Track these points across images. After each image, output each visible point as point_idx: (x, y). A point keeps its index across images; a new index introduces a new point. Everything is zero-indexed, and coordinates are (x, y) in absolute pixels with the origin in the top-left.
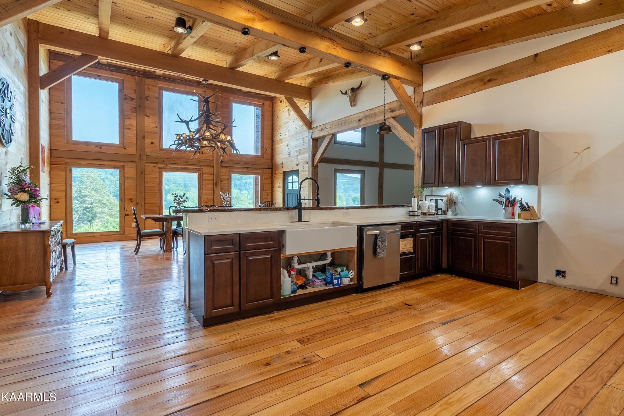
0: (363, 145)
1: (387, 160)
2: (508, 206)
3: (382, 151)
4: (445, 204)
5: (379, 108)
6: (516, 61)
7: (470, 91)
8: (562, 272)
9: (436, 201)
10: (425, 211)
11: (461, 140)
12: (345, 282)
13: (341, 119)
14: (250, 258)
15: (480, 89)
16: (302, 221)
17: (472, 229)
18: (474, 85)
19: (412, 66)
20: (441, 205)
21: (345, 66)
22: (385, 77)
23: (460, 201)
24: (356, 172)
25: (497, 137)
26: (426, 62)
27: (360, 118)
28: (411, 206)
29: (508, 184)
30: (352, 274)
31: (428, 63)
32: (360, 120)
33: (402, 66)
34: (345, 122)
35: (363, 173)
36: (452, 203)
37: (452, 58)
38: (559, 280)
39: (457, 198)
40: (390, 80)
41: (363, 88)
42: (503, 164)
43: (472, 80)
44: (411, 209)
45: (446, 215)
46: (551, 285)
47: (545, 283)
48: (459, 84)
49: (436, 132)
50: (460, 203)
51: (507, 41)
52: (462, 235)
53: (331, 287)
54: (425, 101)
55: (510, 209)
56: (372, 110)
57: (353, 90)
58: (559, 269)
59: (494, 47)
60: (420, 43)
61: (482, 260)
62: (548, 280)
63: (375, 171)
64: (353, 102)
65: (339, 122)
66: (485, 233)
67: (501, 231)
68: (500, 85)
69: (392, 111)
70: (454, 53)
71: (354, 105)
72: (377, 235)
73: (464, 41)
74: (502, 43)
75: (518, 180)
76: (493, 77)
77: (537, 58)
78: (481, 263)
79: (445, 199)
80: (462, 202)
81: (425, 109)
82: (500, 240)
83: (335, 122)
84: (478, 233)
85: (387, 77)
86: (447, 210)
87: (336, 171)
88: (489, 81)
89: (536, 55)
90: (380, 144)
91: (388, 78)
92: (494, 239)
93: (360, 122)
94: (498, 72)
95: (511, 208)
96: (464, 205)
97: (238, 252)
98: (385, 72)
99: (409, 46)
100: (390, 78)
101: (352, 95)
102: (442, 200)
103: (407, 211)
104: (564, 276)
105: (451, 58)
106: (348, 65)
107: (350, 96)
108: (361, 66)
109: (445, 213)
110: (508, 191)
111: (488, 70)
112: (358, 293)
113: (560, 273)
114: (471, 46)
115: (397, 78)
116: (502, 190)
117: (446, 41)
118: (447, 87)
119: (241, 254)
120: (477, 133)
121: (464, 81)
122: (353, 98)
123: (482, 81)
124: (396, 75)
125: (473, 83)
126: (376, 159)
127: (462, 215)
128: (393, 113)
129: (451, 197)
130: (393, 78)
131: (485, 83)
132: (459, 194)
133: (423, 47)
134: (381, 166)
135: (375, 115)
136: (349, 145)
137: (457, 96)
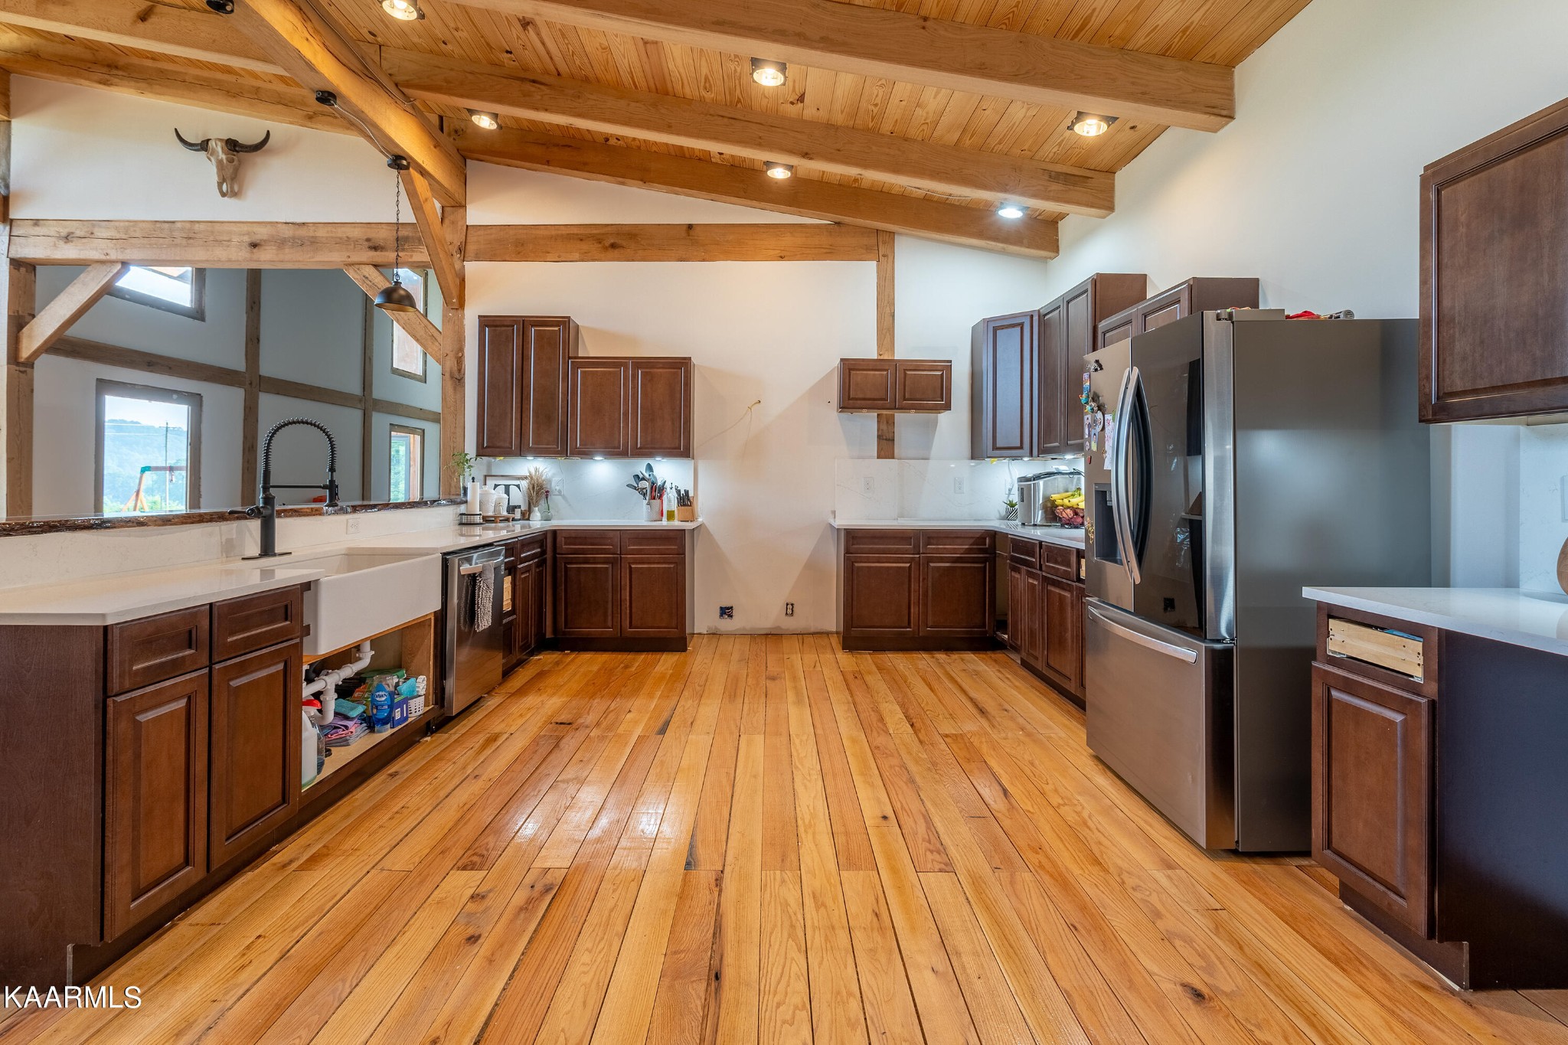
0: (198, 314)
1: (268, 367)
2: (654, 499)
3: (253, 341)
4: (524, 496)
5: (330, 228)
6: (659, 225)
7: (577, 256)
8: (728, 608)
9: (507, 488)
10: (491, 514)
11: (569, 358)
12: (413, 711)
13: (173, 222)
14: (234, 683)
15: (596, 258)
16: (275, 555)
17: (607, 545)
18: (585, 246)
19: (450, 155)
20: (518, 497)
21: (318, 99)
22: (399, 161)
23: (558, 488)
24: (175, 396)
25: (641, 363)
26: (476, 156)
27: (256, 239)
28: (466, 502)
29: (650, 455)
30: (421, 684)
31: (481, 161)
32: (254, 245)
33: (435, 147)
34: (191, 235)
35: (196, 401)
36: (539, 492)
37: (539, 171)
38: (726, 625)
39: (550, 481)
40: (409, 174)
41: (271, 152)
42: (650, 417)
43: (581, 234)
44: (462, 509)
45: (528, 519)
46: (715, 635)
47: (705, 632)
48: (553, 233)
49: (513, 329)
50: (557, 493)
51: (649, 182)
52: (586, 561)
53: (387, 732)
54: (471, 248)
55: (657, 502)
56: (305, 228)
57: (232, 145)
58: (724, 605)
59: (623, 184)
60: (495, 116)
61: (626, 608)
62: (709, 628)
63: (235, 396)
64: (231, 182)
65: (162, 230)
66: (632, 552)
67: (660, 545)
68: (633, 260)
69: (375, 248)
70: (548, 163)
71: (234, 194)
72: (475, 574)
73: (570, 146)
74: (641, 183)
75: (675, 448)
76: (619, 242)
77: (691, 232)
78: (626, 613)
79: (524, 484)
80: (560, 491)
81: (471, 267)
82: (658, 563)
83: (144, 225)
84: (619, 552)
85: (405, 162)
86: (527, 509)
87: (104, 386)
88: (613, 246)
89: (690, 227)
90: (248, 317)
91: (407, 168)
92: (649, 563)
93: (255, 250)
94: (629, 234)
95: (659, 501)
96: (564, 497)
97: (206, 671)
98: (402, 149)
99: (471, 112)
100: (411, 169)
101: (231, 161)
102: (518, 486)
103: (456, 514)
104: (731, 616)
105: (536, 170)
106: (327, 97)
107: (220, 163)
108: (360, 114)
109: (526, 516)
110: (650, 468)
111: (612, 225)
112: (432, 734)
113: (726, 612)
114: (585, 164)
115: (423, 172)
116: (640, 466)
117: (530, 131)
118: (525, 231)
119: (215, 673)
120: (590, 348)
121: (565, 232)
122: (229, 172)
123: (600, 243)
124: (424, 165)
125: (581, 240)
126: (236, 361)
127: (562, 519)
128: (378, 253)
129: (540, 480)
130: (417, 172)
131: (605, 248)
132: (554, 474)
133: (500, 127)
134: (251, 384)
135: (314, 243)
136: (152, 306)
137: (550, 257)
